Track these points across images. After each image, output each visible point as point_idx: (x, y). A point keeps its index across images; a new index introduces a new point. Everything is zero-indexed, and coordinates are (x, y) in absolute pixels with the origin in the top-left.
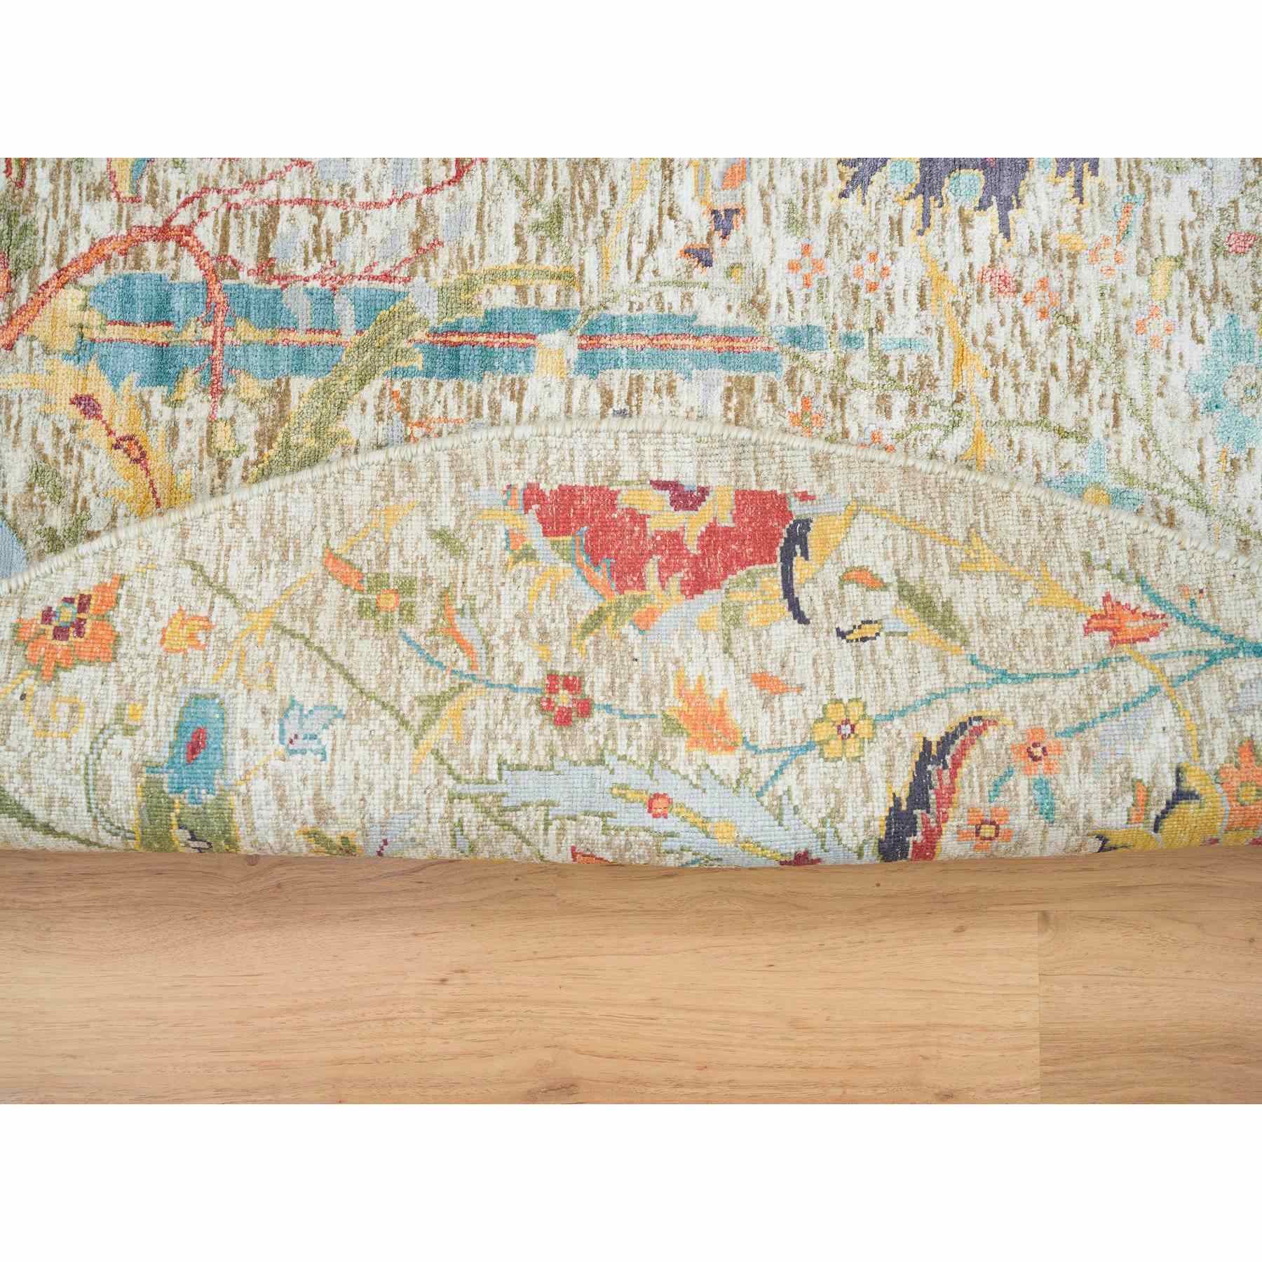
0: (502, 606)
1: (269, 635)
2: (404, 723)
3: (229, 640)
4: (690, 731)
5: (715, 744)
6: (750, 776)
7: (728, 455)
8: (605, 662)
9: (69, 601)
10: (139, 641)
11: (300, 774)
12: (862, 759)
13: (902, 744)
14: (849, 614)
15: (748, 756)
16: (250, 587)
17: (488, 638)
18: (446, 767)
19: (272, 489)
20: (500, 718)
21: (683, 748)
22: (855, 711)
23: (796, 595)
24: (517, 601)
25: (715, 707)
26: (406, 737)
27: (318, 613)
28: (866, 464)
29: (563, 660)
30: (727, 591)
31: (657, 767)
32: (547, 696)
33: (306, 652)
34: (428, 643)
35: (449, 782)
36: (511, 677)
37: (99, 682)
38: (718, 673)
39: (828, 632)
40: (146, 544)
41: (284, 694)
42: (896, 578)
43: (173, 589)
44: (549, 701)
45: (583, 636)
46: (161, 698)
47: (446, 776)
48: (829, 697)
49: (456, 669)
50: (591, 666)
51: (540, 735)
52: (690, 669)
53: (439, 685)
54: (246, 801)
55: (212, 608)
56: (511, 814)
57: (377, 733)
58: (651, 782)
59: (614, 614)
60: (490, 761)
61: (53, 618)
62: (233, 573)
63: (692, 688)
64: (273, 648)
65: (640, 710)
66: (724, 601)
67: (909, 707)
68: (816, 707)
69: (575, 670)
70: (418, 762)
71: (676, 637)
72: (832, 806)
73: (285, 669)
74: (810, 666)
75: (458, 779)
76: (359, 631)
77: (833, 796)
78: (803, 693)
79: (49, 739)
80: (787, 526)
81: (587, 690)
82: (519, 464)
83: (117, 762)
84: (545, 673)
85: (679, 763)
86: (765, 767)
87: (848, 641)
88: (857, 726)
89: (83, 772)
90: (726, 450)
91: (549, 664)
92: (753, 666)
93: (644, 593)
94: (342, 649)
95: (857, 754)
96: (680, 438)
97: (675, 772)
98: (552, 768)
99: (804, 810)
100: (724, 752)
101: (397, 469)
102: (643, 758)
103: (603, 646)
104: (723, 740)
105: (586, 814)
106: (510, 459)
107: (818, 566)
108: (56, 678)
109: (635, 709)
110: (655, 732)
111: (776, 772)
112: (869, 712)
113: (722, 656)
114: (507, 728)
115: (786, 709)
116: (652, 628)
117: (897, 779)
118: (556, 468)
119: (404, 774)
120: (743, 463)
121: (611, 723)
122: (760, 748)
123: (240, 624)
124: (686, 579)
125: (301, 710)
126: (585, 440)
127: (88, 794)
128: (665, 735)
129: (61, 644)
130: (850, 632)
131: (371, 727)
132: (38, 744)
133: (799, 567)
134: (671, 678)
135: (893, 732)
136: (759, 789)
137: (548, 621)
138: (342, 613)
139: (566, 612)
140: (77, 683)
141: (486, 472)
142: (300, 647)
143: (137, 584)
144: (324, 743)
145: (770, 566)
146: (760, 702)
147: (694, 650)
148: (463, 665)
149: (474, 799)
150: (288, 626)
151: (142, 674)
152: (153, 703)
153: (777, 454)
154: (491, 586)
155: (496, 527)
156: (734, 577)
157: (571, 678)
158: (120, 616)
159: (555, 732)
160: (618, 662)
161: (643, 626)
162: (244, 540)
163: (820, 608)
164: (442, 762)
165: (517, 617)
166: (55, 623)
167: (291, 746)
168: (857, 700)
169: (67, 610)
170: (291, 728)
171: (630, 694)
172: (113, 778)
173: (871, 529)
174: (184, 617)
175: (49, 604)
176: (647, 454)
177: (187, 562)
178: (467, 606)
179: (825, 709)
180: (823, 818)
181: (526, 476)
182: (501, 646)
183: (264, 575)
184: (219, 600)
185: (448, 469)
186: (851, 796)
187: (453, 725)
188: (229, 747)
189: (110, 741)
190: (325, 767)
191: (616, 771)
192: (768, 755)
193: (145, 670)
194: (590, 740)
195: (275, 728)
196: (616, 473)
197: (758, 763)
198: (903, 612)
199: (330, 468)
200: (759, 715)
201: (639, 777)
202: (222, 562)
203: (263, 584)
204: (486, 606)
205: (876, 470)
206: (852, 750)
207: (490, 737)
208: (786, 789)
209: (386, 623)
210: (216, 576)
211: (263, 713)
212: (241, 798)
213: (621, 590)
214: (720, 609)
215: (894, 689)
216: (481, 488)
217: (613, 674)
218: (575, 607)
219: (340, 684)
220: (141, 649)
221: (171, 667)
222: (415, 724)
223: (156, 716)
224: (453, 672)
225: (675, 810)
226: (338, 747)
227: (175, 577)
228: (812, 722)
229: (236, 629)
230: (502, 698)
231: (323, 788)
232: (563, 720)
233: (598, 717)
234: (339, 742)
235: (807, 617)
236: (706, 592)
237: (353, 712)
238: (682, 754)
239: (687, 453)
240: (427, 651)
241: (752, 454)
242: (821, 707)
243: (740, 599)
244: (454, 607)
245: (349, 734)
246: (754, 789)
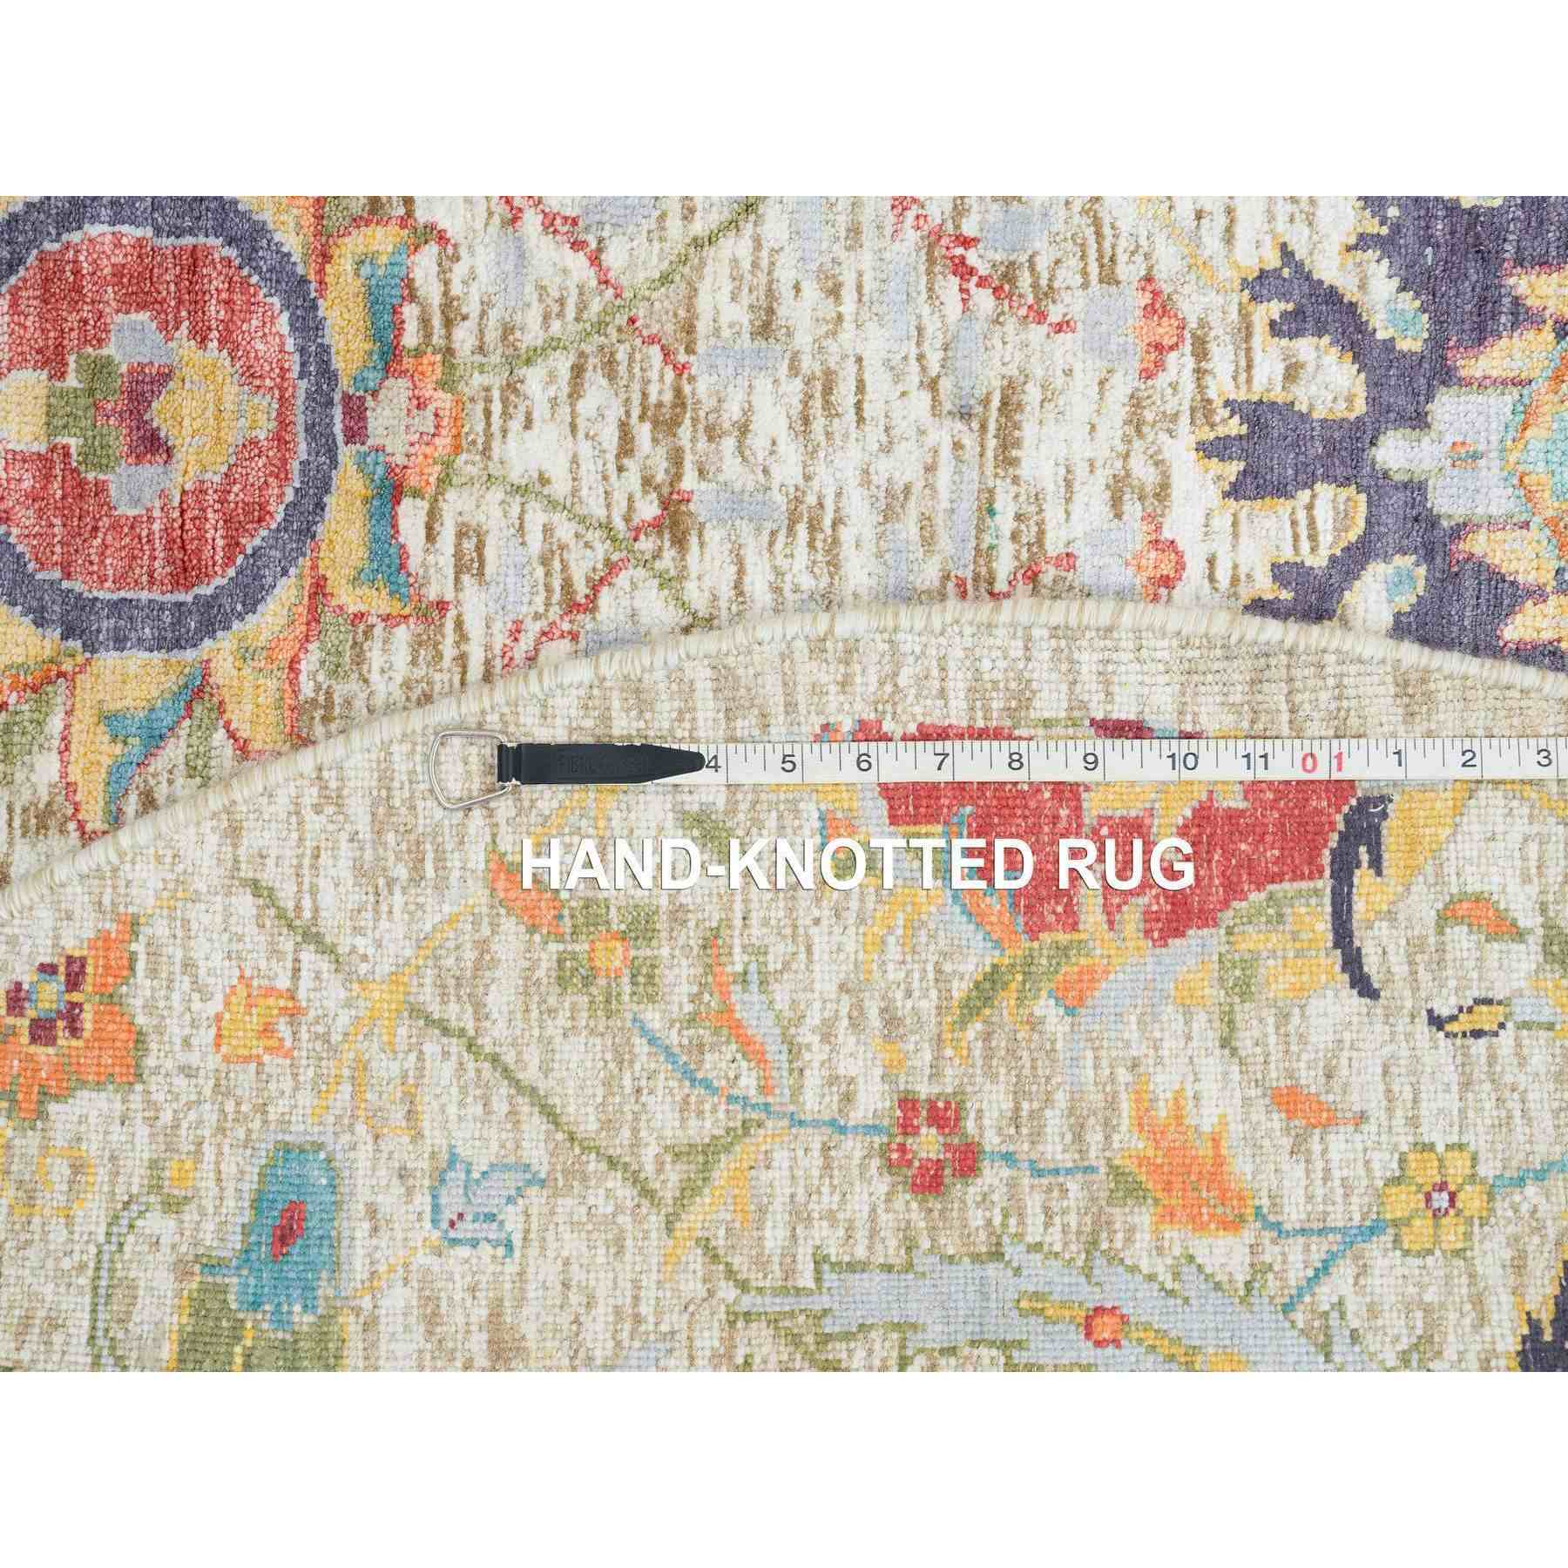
0: (817, 967)
1: (403, 1031)
2: (647, 1193)
3: (336, 1038)
4: (1159, 1195)
5: (1206, 1218)
6: (1270, 1276)
7: (1239, 673)
8: (1003, 1071)
9: (48, 969)
10: (178, 1041)
11: (469, 1279)
12: (1469, 1253)
13: (1539, 1230)
14: (1452, 983)
15: (1267, 1242)
16: (357, 930)
17: (793, 1031)
18: (721, 1267)
19: (386, 739)
20: (816, 1182)
21: (1146, 1227)
22: (1458, 1167)
23: (1357, 943)
24: (842, 956)
25: (1205, 1150)
26: (653, 1218)
27: (487, 986)
28: (1496, 693)
29: (927, 1071)
30: (1229, 932)
31: (1099, 1262)
32: (899, 1139)
33: (471, 1066)
34: (685, 1041)
35: (728, 1292)
36: (835, 1107)
37: (118, 1122)
38: (1209, 1087)
39: (1413, 1017)
40: (170, 853)
41: (437, 1141)
42: (1540, 920)
43: (226, 937)
44: (902, 1148)
45: (963, 1023)
46: (226, 1149)
47: (723, 1284)
48: (1411, 1139)
49: (735, 1092)
50: (978, 1079)
51: (887, 1211)
52: (1159, 1079)
53: (708, 1124)
54: (370, 1325)
55: (296, 971)
56: (838, 1345)
57: (601, 1210)
58: (1089, 1289)
59: (1019, 977)
60: (799, 1257)
61: (27, 1005)
62: (327, 898)
63: (1163, 1114)
64: (413, 1057)
65: (1067, 1160)
66: (1223, 949)
67: (1552, 1164)
68: (1388, 1156)
69: (949, 1090)
70: (673, 1259)
71: (1133, 1018)
72: (1419, 1332)
73: (437, 1096)
74: (1378, 1078)
75: (744, 1286)
76: (562, 1020)
77: (1419, 1314)
78: (1365, 1128)
79: (36, 1220)
80: (1346, 809)
81: (970, 1125)
82: (845, 684)
83: (150, 1258)
84: (895, 1097)
85: (1140, 1253)
86: (1296, 1260)
87: (1447, 1035)
88: (1461, 1196)
89: (90, 1273)
90: (1236, 663)
91: (902, 1080)
92: (1274, 1075)
93: (1076, 936)
94: (533, 1057)
95: (1460, 1245)
96: (1149, 641)
97: (1134, 1269)
98: (909, 1267)
99: (1369, 1336)
100: (1221, 1233)
101: (615, 694)
102: (1073, 1247)
103: (1000, 1042)
104: (1219, 1210)
105: (974, 1343)
106: (827, 676)
107: (1400, 889)
108: (42, 1115)
109: (1059, 1157)
110: (1093, 1199)
111: (1316, 1270)
112: (1482, 1171)
113: (1217, 1052)
114: (829, 1200)
115: (1334, 1155)
116: (1089, 1002)
117: (1532, 1290)
118: (913, 691)
119: (649, 1281)
120: (1266, 687)
121: (1012, 1184)
122: (1288, 1227)
123: (350, 1006)
124: (1155, 908)
125: (468, 1172)
126: (968, 641)
127: (94, 1311)
128: (1110, 1201)
129: (42, 1052)
130: (1453, 1018)
131: (591, 1201)
132: (17, 1227)
133: (1363, 891)
134: (1123, 1096)
135: (1525, 1208)
136: (1287, 1300)
137: (899, 995)
138: (529, 984)
139: (931, 976)
140: (80, 1123)
141: (780, 699)
142: (460, 1055)
143: (161, 929)
144: (509, 1227)
145: (1311, 884)
146: (1287, 1142)
147: (1166, 1044)
148: (748, 1083)
149: (774, 1322)
150: (435, 1010)
151: (189, 1105)
152: (213, 1158)
153: (1329, 670)
154: (795, 927)
155: (802, 806)
156: (1244, 904)
157: (941, 1105)
158: (140, 992)
159: (914, 1205)
160: (1026, 1072)
161: (1073, 999)
162: (344, 836)
163: (1400, 970)
164: (715, 1258)
165: (843, 988)
166: (31, 1013)
167: (451, 1232)
168: (1461, 1147)
169: (48, 987)
170: (452, 1201)
171: (1049, 1130)
172: (142, 1284)
173: (1500, 820)
174: (250, 991)
175: (15, 977)
176: (1085, 669)
177: (244, 883)
178: (753, 968)
179: (1402, 1161)
180: (1404, 1352)
181: (858, 707)
182: (815, 1048)
183: (384, 908)
184: (308, 956)
185: (710, 695)
186: (1453, 1316)
187: (735, 1197)
188: (346, 1234)
189: (139, 1223)
190: (511, 1268)
191: (1025, 1272)
192: (1301, 1240)
193: (193, 1097)
194: (976, 1218)
195: (423, 1201)
196: (1026, 704)
197: (1283, 1254)
198: (1550, 985)
199: (491, 697)
200: (1285, 1167)
201: (1066, 1280)
202: (306, 880)
203: (384, 924)
204: (786, 966)
205: (1515, 704)
206: (1452, 1238)
207: (799, 1216)
208: (1335, 1299)
209: (608, 1001)
210: (298, 908)
211: (401, 1177)
212: (362, 1320)
213: (1033, 933)
214: (1216, 966)
215: (1527, 1130)
216: (773, 730)
217: (1018, 1093)
218: (948, 967)
219: (534, 1126)
220: (183, 1058)
221: (239, 1092)
222: (668, 1195)
223: (219, 1180)
224: (731, 1099)
225: (1135, 1335)
226: (532, 1236)
227: (227, 915)
228: (1380, 1183)
229: (344, 1019)
230: (819, 1146)
231: (507, 1304)
232: (929, 1182)
233: (992, 1176)
234: (534, 1226)
235: (1376, 985)
236: (1191, 932)
237: (559, 1176)
238: (1143, 1239)
239: (1161, 667)
240: (685, 1058)
241: (1284, 671)
242: (1396, 1156)
243: (1252, 946)
244: (729, 969)
245: (552, 1213)
246: (1278, 1300)
